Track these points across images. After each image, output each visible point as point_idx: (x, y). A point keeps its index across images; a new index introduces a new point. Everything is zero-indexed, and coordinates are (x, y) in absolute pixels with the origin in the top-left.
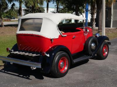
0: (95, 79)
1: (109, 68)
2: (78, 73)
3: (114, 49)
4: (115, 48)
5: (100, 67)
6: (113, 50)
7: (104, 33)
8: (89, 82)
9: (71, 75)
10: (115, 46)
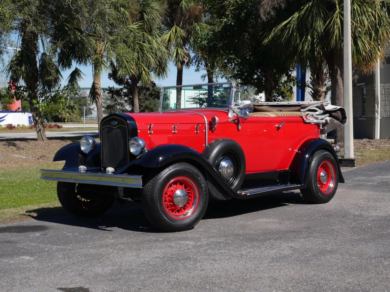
0: (309, 228)
1: (350, 212)
2: (268, 220)
3: (373, 181)
4: (376, 180)
5: (328, 211)
6: (369, 184)
7: (349, 148)
8: (295, 231)
9: (249, 223)
10: (380, 177)
